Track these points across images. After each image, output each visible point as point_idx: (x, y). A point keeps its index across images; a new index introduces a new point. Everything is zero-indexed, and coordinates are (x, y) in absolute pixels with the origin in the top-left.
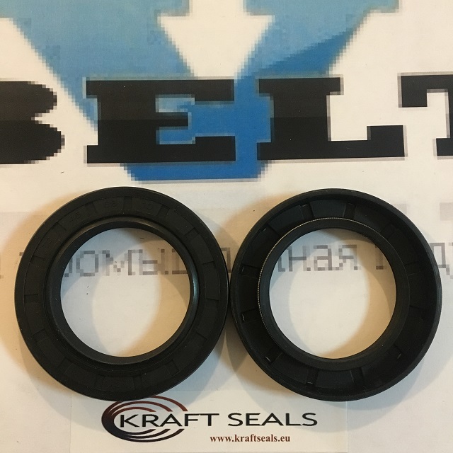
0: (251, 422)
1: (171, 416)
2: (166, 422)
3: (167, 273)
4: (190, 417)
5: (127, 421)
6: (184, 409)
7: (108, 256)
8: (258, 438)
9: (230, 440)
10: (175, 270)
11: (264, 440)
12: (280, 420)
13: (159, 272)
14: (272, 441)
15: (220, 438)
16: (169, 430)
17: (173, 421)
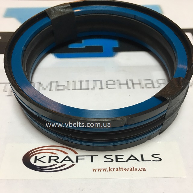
0: (119, 160)
1: (67, 157)
2: (64, 160)
3: (69, 90)
4: (79, 158)
5: (39, 160)
6: (76, 153)
7: (40, 84)
8: (124, 169)
9: (106, 171)
10: (74, 88)
11: (128, 170)
12: (137, 158)
13: (65, 90)
14: (134, 171)
15: (99, 169)
16: (65, 165)
17: (69, 160)
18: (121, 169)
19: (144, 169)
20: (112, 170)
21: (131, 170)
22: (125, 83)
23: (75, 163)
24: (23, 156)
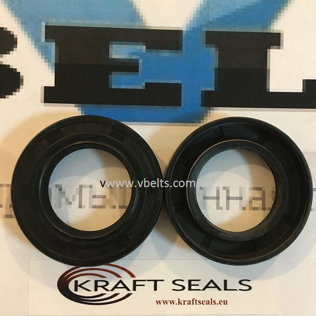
3: (114, 207)
7: (60, 189)
10: (122, 205)
13: (107, 206)
22: (215, 195)
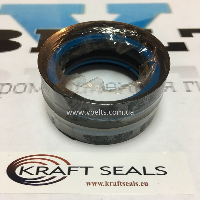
0: (117, 172)
1: (58, 168)
2: (54, 172)
4: (72, 169)
5: (25, 171)
6: (68, 163)
7: (32, 85)
8: (123, 183)
9: (101, 185)
11: (128, 185)
12: (139, 171)
14: (134, 185)
15: (94, 183)
16: (56, 177)
17: (59, 171)
18: (119, 183)
19: (146, 184)
20: (109, 184)
21: (131, 184)
23: (67, 175)
24: (7, 166)
